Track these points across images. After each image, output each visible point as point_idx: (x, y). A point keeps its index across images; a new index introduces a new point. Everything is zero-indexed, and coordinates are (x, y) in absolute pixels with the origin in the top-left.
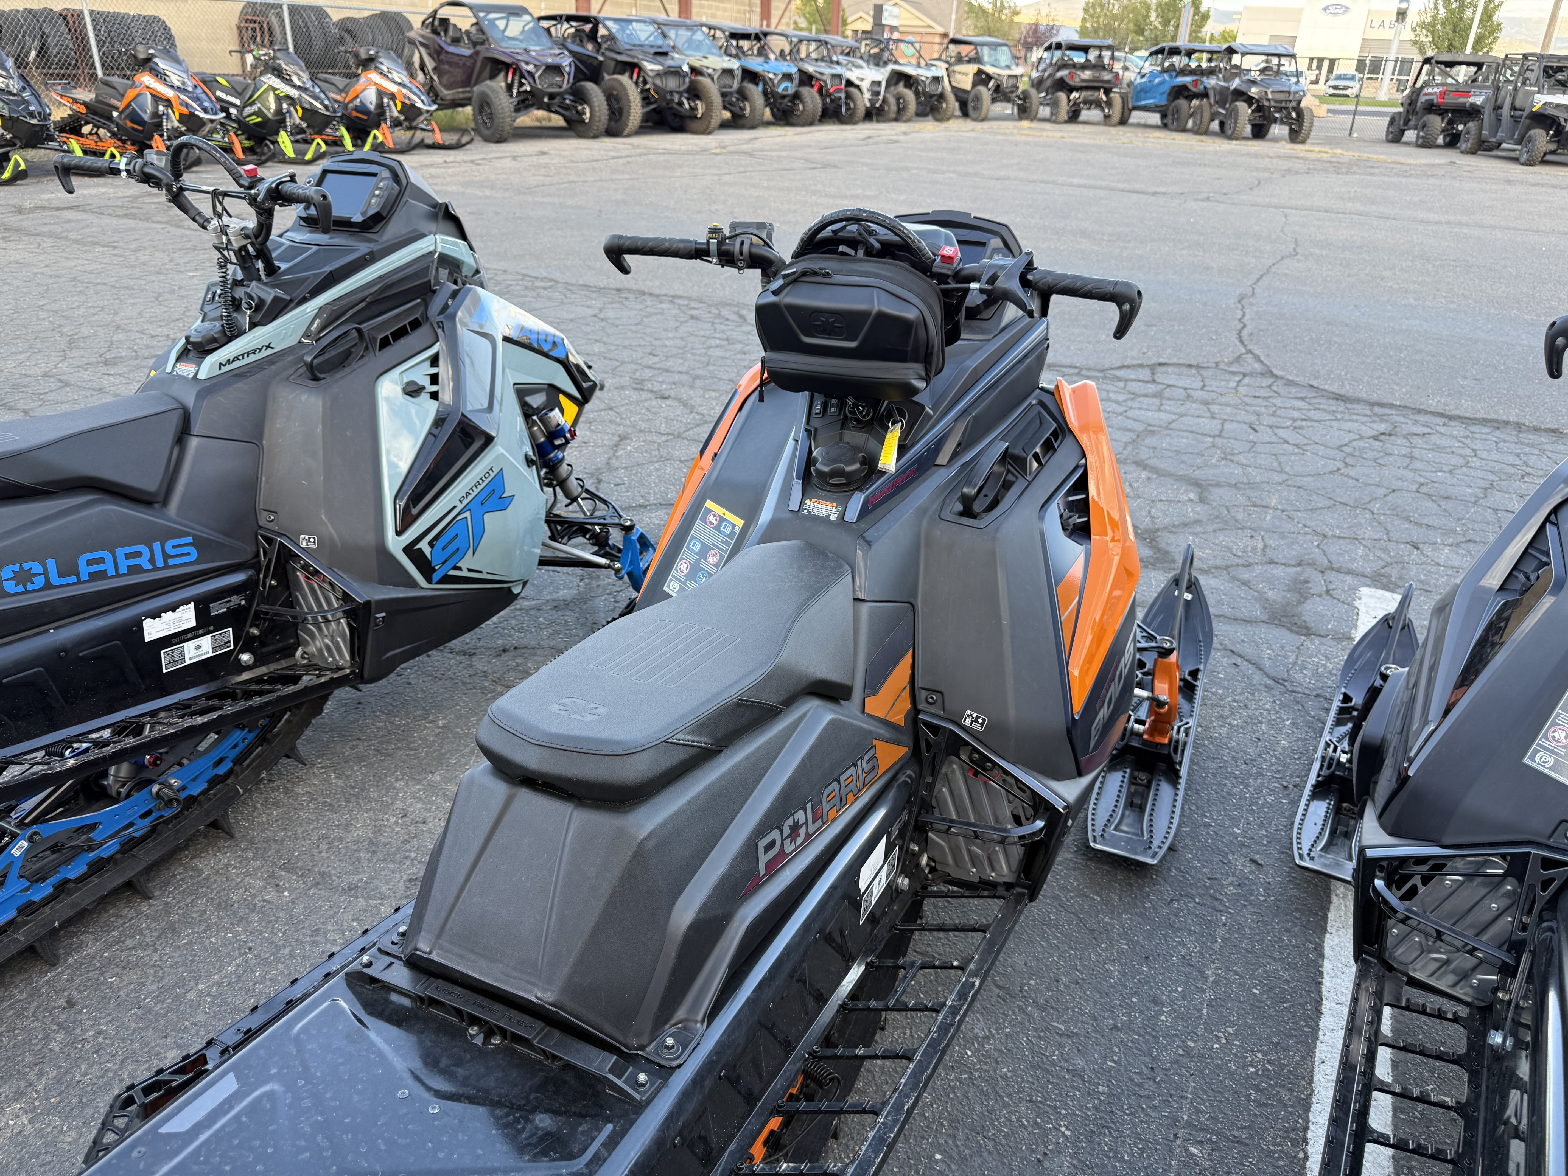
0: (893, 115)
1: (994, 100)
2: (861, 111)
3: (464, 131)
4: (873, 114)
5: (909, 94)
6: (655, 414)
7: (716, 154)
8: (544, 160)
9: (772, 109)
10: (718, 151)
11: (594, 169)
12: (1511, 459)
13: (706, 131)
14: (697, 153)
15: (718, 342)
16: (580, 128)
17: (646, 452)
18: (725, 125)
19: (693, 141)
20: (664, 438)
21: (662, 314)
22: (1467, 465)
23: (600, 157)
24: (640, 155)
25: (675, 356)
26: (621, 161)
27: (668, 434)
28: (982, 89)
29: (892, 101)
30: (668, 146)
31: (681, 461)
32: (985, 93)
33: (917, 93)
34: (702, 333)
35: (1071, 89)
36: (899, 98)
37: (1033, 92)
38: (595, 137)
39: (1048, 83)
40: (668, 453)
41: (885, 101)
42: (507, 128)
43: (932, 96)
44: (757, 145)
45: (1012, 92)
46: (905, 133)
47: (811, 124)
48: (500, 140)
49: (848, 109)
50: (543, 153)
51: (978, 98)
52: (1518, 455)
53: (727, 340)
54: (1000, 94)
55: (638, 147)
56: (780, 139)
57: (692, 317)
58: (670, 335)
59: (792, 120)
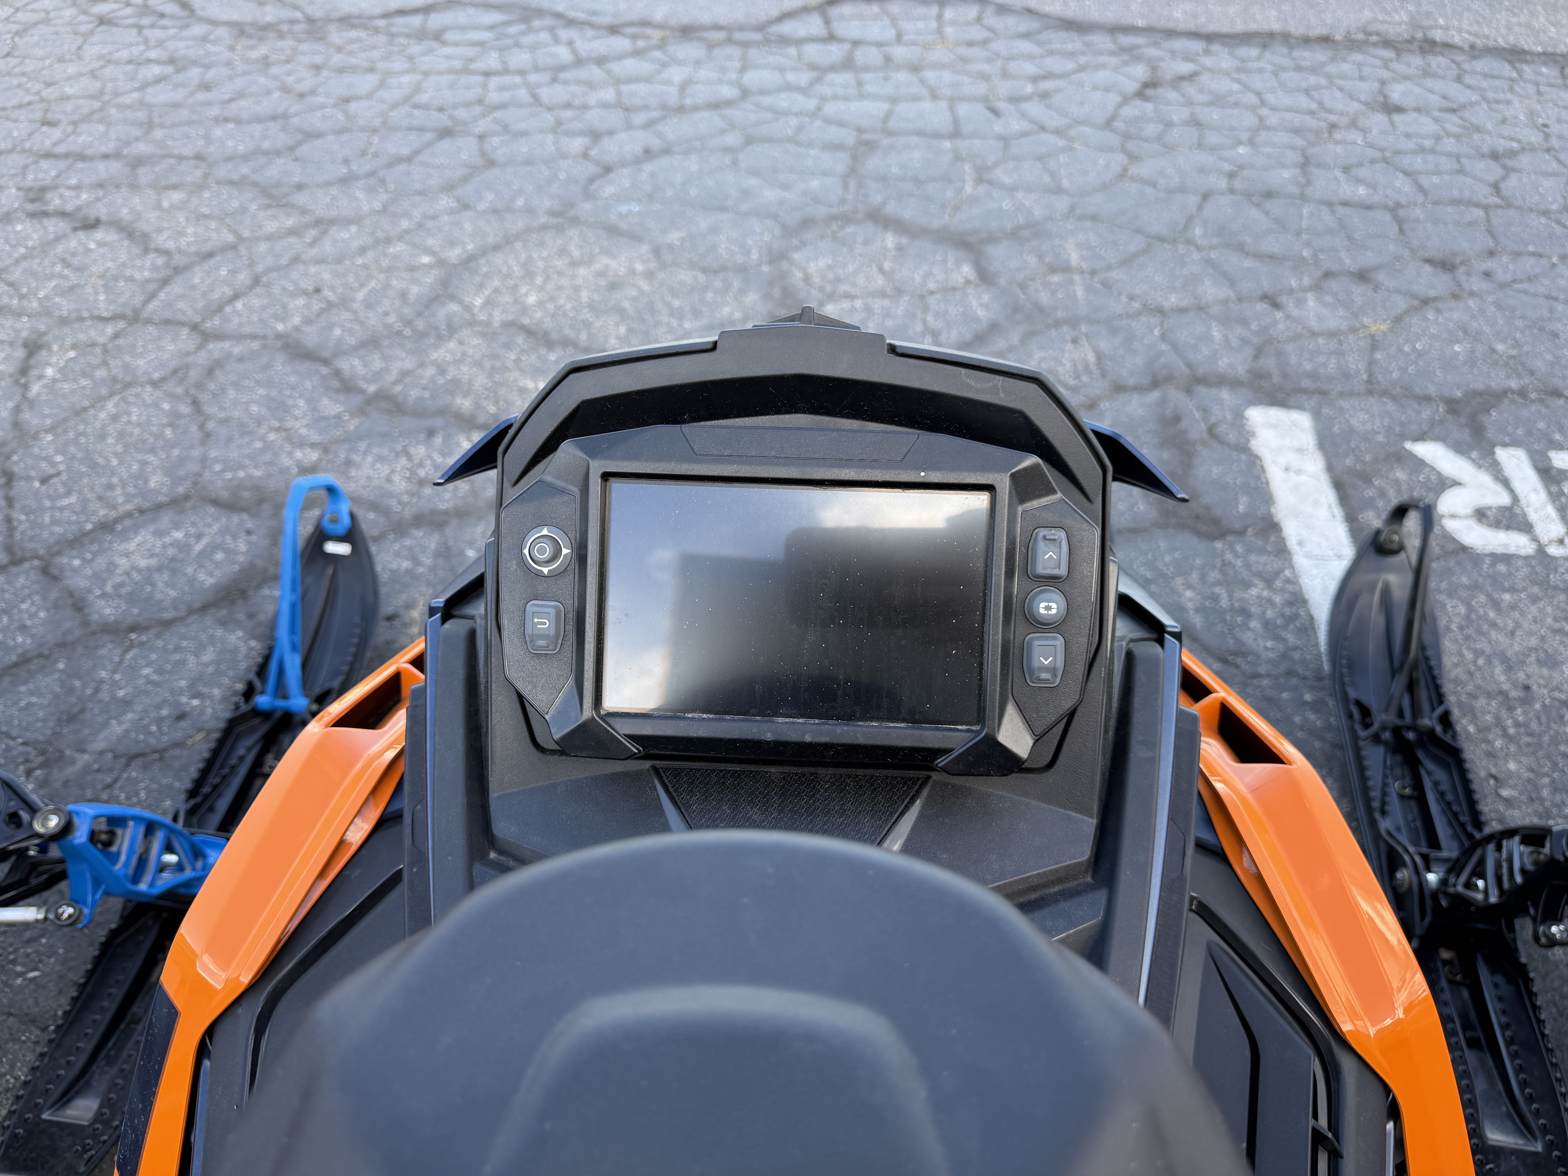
6: (80, 269)
12: (1304, 102)
15: (157, 70)
17: (84, 375)
20: (110, 330)
21: (47, 21)
22: (1262, 125)
25: (88, 118)
27: (114, 318)
31: (155, 384)
34: (125, 54)
40: (126, 367)
52: (1307, 92)
53: (171, 61)
57: (103, 21)
58: (71, 70)
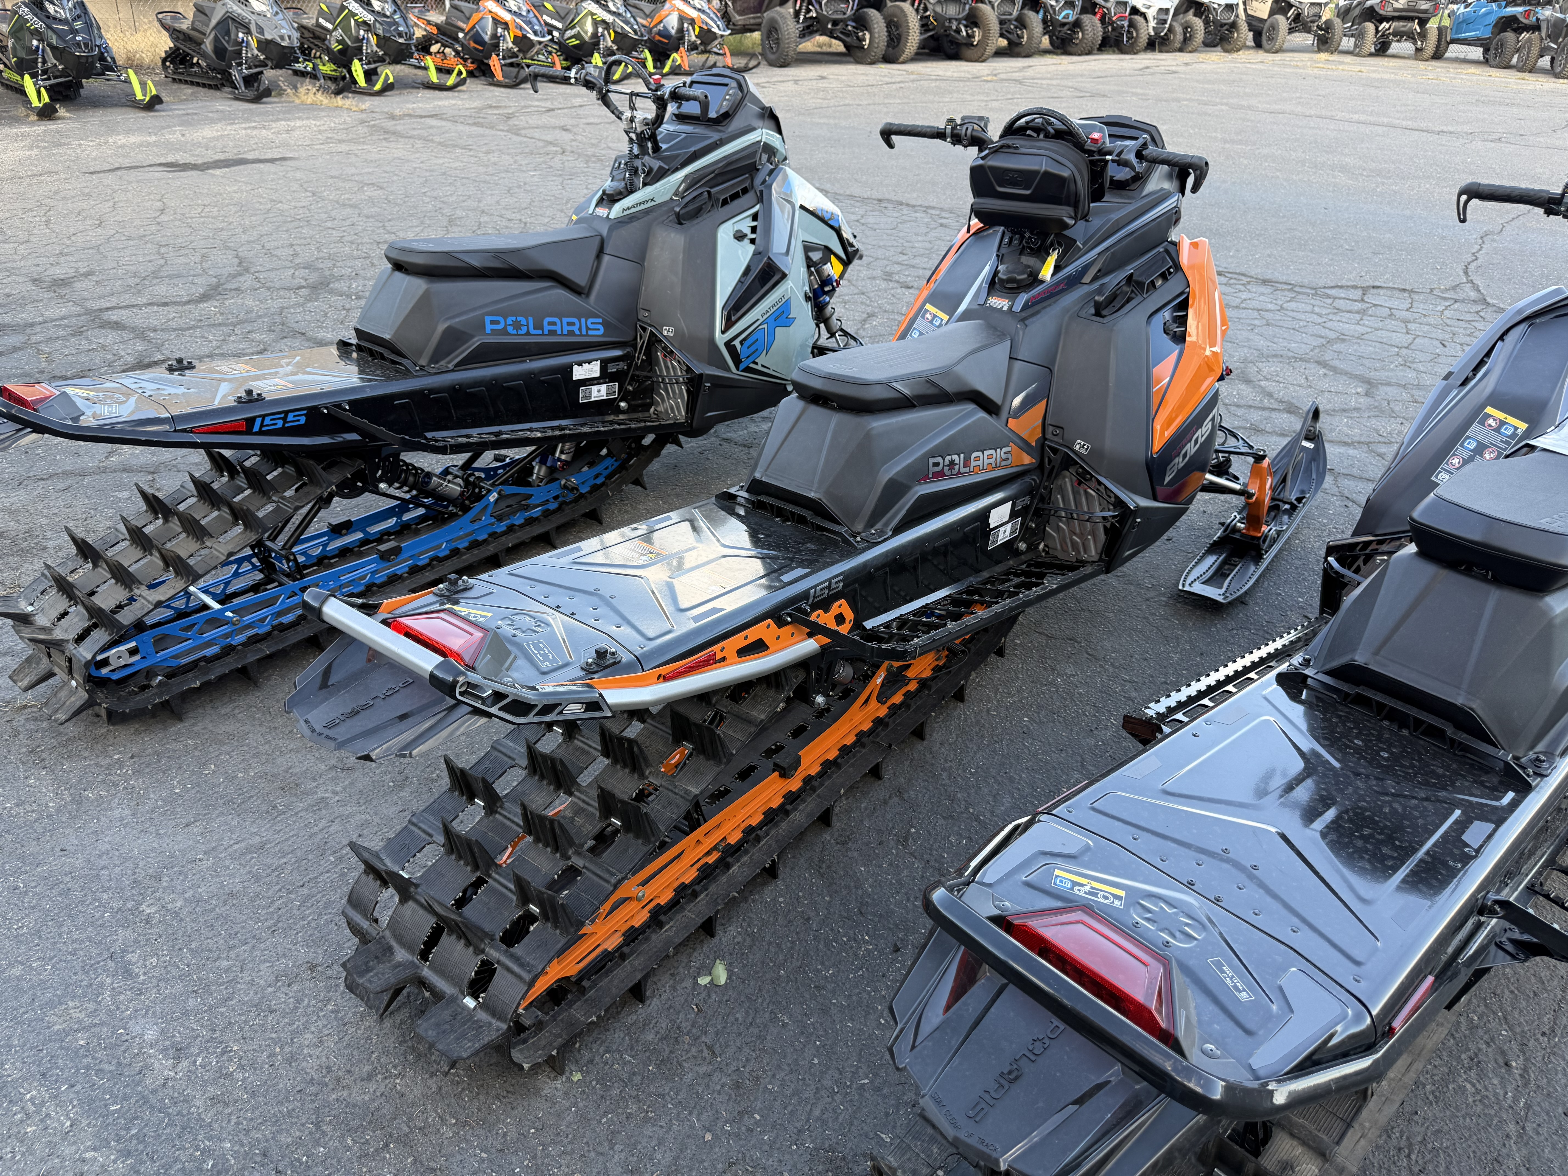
0: (1177, 45)
1: (1291, 31)
2: (1143, 40)
3: (753, 56)
4: (1157, 43)
5: (1198, 24)
7: (987, 81)
8: (822, 84)
9: (1050, 38)
10: (989, 78)
11: (868, 93)
13: (980, 59)
14: (969, 80)
16: (859, 54)
18: (1000, 53)
19: (966, 68)
23: (875, 83)
24: (913, 81)
26: (894, 86)
28: (1280, 18)
29: (1179, 29)
30: (941, 73)
32: (1282, 22)
33: (1207, 23)
35: (1382, 19)
36: (1186, 27)
37: (1337, 22)
38: (872, 63)
39: (1357, 12)
41: (1170, 30)
42: (791, 53)
43: (1222, 25)
44: (1030, 73)
45: (1313, 22)
46: (1187, 64)
47: (1089, 53)
48: (784, 65)
49: (1129, 38)
50: (823, 78)
51: (1274, 28)
54: (1299, 23)
55: (912, 73)
56: (1054, 68)
59: (1070, 49)
